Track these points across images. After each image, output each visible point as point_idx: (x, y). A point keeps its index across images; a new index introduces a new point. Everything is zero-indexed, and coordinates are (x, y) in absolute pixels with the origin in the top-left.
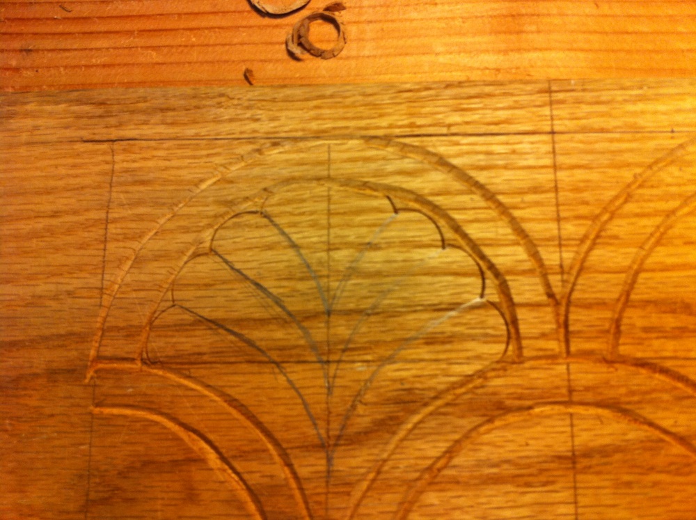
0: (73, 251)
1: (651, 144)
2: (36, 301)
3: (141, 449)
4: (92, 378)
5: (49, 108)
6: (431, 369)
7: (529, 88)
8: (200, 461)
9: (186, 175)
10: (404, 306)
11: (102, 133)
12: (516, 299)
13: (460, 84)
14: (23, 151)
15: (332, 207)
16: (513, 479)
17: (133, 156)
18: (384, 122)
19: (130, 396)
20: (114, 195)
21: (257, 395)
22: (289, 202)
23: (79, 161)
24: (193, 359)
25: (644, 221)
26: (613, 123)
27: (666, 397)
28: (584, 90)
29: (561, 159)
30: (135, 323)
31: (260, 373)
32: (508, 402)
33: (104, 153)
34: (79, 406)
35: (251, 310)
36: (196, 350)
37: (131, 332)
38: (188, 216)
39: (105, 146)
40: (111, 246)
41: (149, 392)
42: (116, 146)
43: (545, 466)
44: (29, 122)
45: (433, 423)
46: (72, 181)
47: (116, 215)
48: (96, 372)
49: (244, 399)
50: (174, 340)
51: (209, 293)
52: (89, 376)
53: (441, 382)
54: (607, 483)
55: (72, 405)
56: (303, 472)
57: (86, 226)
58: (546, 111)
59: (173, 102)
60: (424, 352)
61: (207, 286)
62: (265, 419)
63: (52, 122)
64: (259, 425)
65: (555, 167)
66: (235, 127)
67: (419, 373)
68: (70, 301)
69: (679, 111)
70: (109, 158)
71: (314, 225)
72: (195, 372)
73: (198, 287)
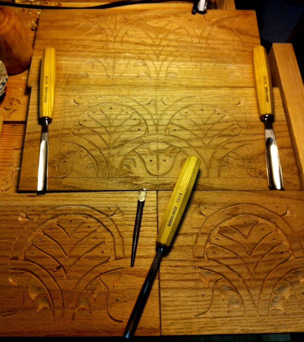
6: (130, 136)
8: (83, 151)
10: (126, 125)
11: (63, 93)
12: (148, 124)
18: (123, 93)
19: (68, 140)
21: (95, 140)
22: (103, 107)
26: (168, 94)
27: (176, 141)
33: (64, 97)
34: (57, 142)
37: (69, 129)
40: (66, 114)
41: (72, 139)
43: (153, 152)
45: (130, 145)
47: (67, 108)
49: (92, 141)
51: (86, 122)
52: (60, 137)
53: (132, 138)
54: (164, 155)
56: (104, 153)
58: (155, 92)
59: (79, 89)
60: (129, 133)
64: (95, 145)
67: (128, 136)
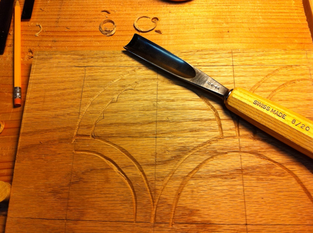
0: (70, 101)
1: (267, 69)
2: (56, 116)
3: (90, 165)
4: (74, 141)
5: (64, 56)
6: (192, 140)
7: (225, 52)
8: (111, 169)
9: (109, 77)
10: (183, 119)
11: (81, 64)
12: (221, 118)
13: (202, 50)
14: (54, 69)
15: (158, 88)
16: (221, 176)
17: (92, 71)
19: (87, 147)
20: (85, 83)
21: (131, 148)
22: (144, 86)
23: (73, 73)
24: (110, 136)
25: (265, 93)
26: (254, 63)
28: (243, 52)
29: (235, 74)
30: (91, 124)
31: (132, 140)
32: (219, 151)
33: (82, 70)
34: (69, 150)
35: (130, 120)
36: (111, 133)
37: (89, 127)
38: (110, 90)
39: (82, 68)
40: (83, 99)
41: (94, 146)
42: (86, 68)
43: (232, 172)
44: (57, 60)
45: (192, 158)
46: (71, 79)
47: (86, 90)
48: (76, 139)
49: (126, 149)
50: (104, 129)
51: (116, 114)
52: (73, 141)
55: (67, 150)
56: (147, 173)
57: (74, 93)
58: (231, 59)
59: (106, 55)
60: (189, 134)
61: (116, 112)
62: (134, 155)
63: (65, 61)
64: (132, 157)
65: (234, 76)
68: (68, 116)
69: (276, 59)
70: (84, 72)
71: (152, 93)
72: (110, 140)
73: (112, 112)
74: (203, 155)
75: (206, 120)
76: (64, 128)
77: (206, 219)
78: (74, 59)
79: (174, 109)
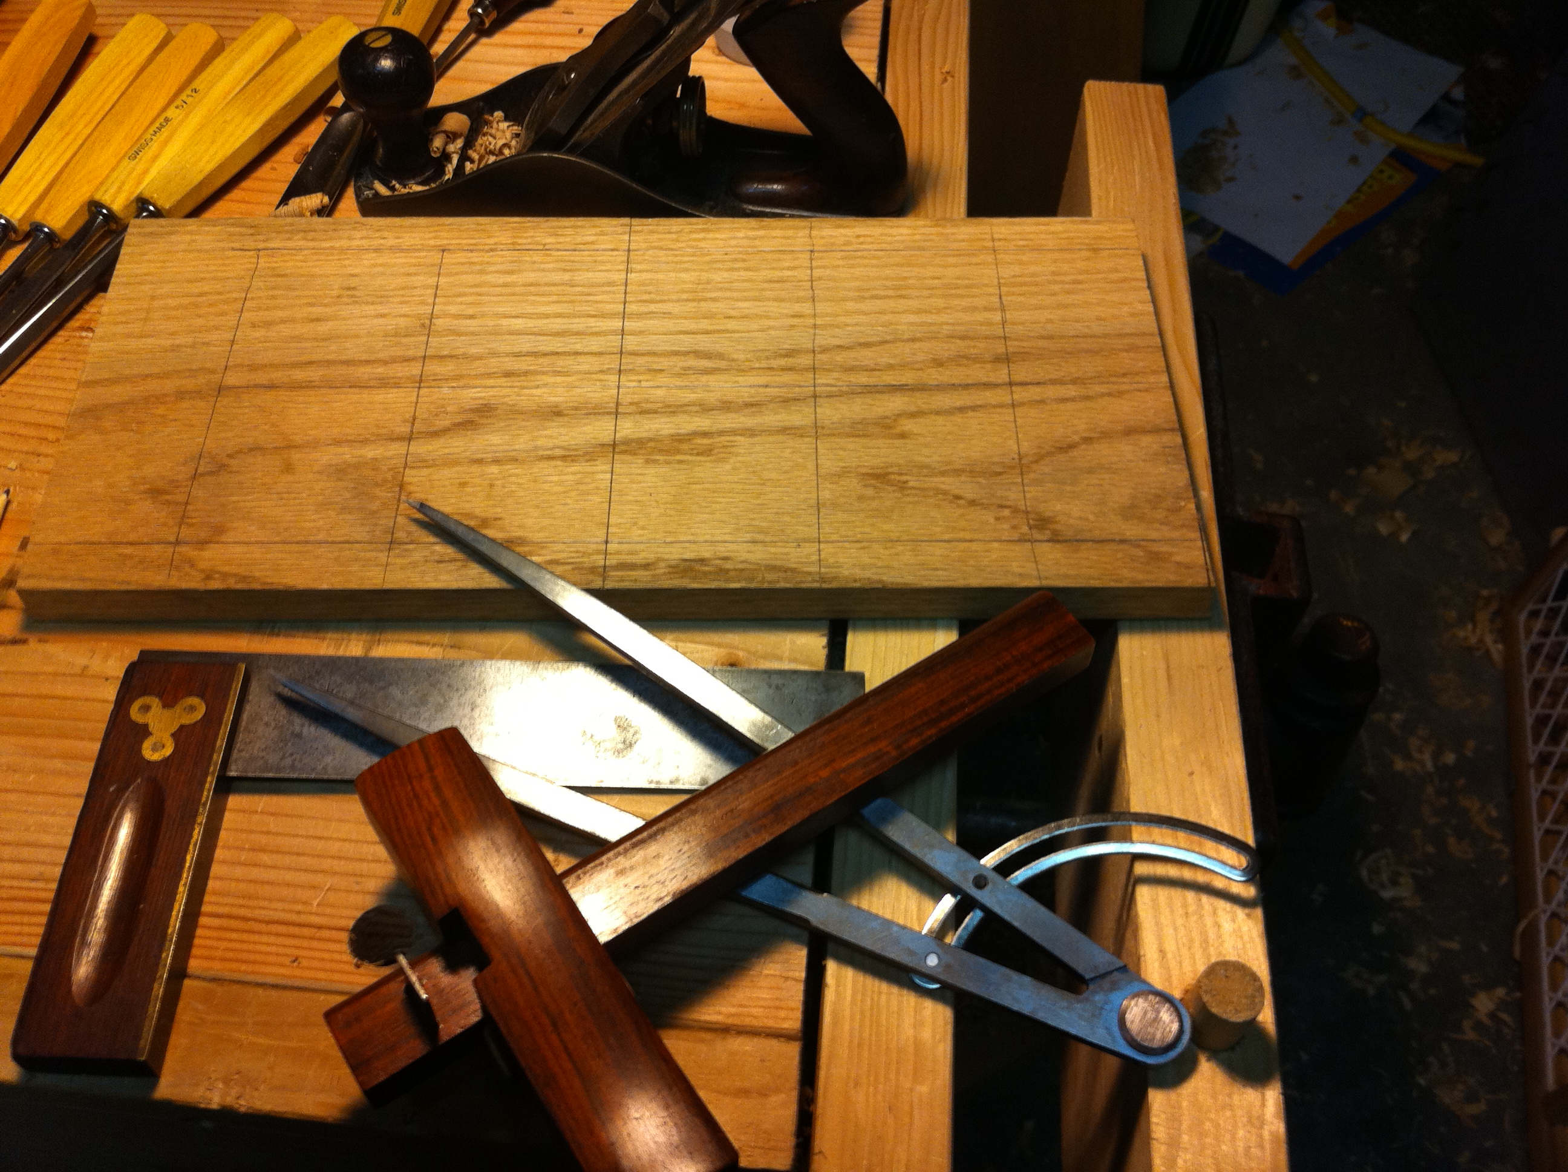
0: (212, 318)
2: (176, 348)
3: (250, 440)
7: (614, 223)
9: (317, 271)
14: (179, 256)
15: (439, 293)
16: (564, 458)
17: (275, 259)
18: (491, 241)
19: (246, 407)
20: (254, 283)
21: (356, 407)
22: (403, 288)
23: (227, 262)
24: (305, 384)
26: (679, 245)
28: (658, 225)
29: (633, 266)
30: (259, 362)
31: (360, 394)
32: (566, 412)
34: (200, 413)
35: (360, 354)
36: (312, 379)
37: (254, 368)
39: (251, 253)
40: (246, 315)
41: (262, 405)
42: (261, 253)
44: (188, 237)
45: (501, 424)
46: (219, 274)
50: (290, 373)
51: (325, 344)
53: (513, 400)
54: (640, 461)
55: (195, 414)
56: (386, 454)
57: (226, 302)
58: (626, 237)
60: (501, 382)
61: (325, 340)
63: (209, 238)
65: (628, 271)
66: (365, 243)
67: (496, 394)
68: (204, 348)
69: (734, 238)
70: (254, 260)
71: (423, 303)
73: (316, 339)
74: (528, 421)
75: (545, 355)
76: (190, 370)
77: (514, 534)
78: (231, 235)
79: (473, 334)
